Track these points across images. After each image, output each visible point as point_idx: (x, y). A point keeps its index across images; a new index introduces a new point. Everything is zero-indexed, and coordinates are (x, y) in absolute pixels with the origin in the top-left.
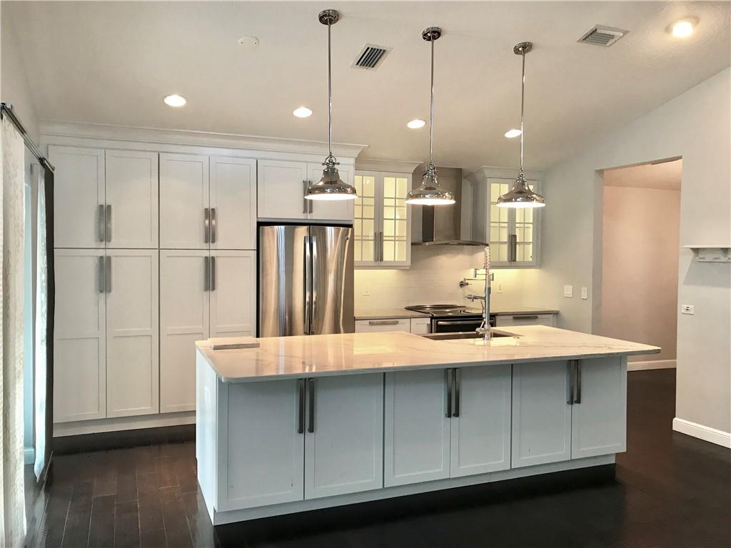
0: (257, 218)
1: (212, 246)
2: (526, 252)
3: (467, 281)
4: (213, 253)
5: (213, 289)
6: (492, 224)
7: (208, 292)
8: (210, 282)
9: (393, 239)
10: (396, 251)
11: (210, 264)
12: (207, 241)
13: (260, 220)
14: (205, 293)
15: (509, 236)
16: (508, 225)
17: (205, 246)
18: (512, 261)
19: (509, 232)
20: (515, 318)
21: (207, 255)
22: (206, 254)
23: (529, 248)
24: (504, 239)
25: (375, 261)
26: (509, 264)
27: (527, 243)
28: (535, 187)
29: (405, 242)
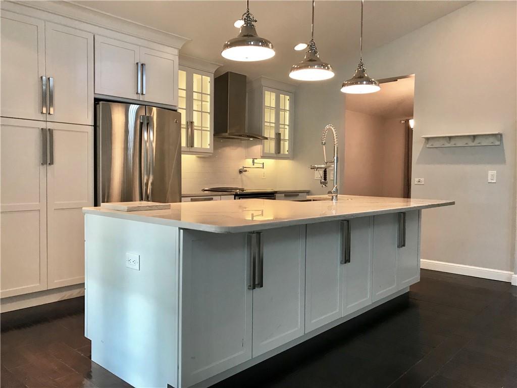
0: (94, 93)
1: (49, 118)
2: (286, 146)
3: (245, 169)
4: (50, 126)
5: (52, 163)
6: (266, 124)
7: (45, 166)
8: (47, 156)
9: (200, 128)
10: (204, 139)
11: (47, 137)
13: (97, 97)
14: (41, 167)
15: (276, 134)
16: (275, 126)
17: (41, 118)
18: (278, 154)
19: (275, 131)
20: (286, 196)
21: (44, 127)
22: (43, 125)
23: (287, 144)
24: (273, 135)
25: (188, 147)
26: (275, 156)
27: (285, 140)
28: (290, 98)
29: (209, 132)
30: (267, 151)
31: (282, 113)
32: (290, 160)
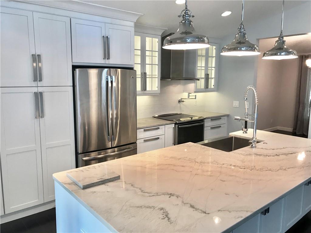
1: (40, 84)
2: (212, 83)
3: (182, 100)
4: (40, 90)
5: (42, 116)
6: (198, 68)
7: (38, 119)
9: (151, 76)
10: (154, 84)
11: (39, 98)
12: (35, 80)
13: (75, 64)
14: (36, 120)
15: (205, 74)
16: (205, 68)
17: (34, 84)
18: (207, 88)
19: (205, 72)
20: (212, 120)
21: (36, 91)
23: (213, 81)
24: (203, 76)
25: (142, 91)
26: (205, 90)
27: (212, 78)
28: (216, 47)
29: (157, 79)
30: (198, 87)
31: (210, 59)
32: (215, 92)
